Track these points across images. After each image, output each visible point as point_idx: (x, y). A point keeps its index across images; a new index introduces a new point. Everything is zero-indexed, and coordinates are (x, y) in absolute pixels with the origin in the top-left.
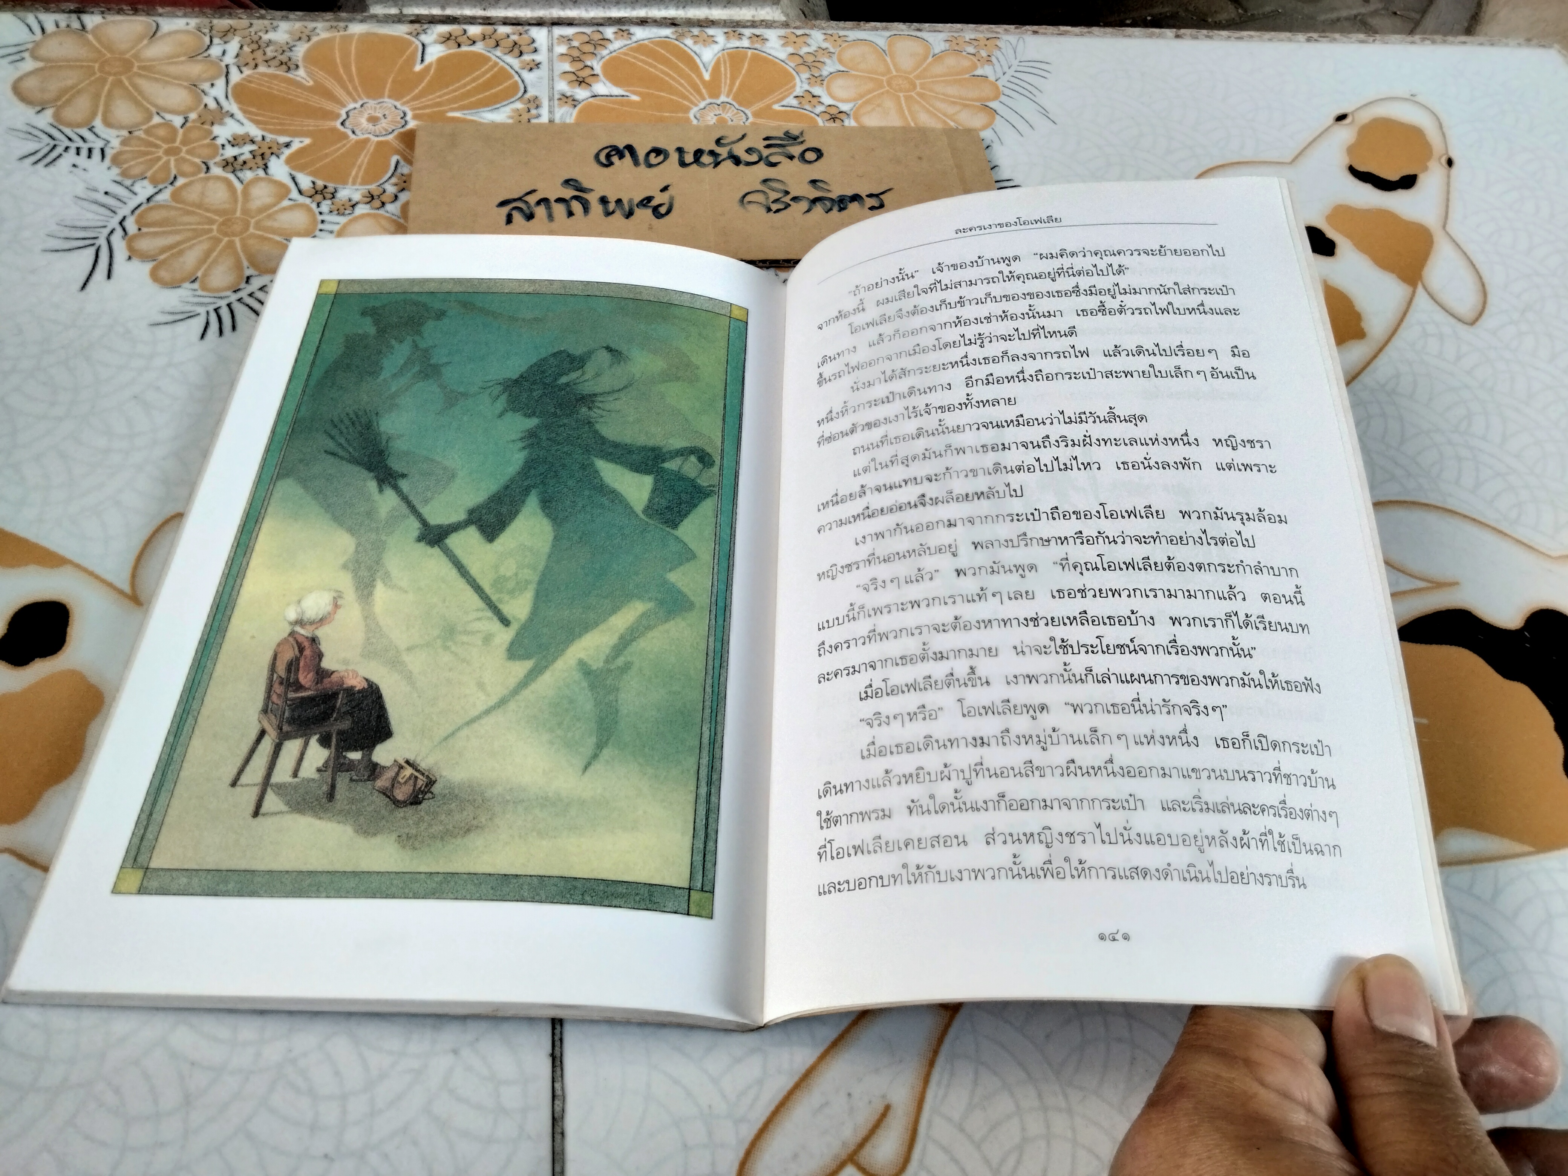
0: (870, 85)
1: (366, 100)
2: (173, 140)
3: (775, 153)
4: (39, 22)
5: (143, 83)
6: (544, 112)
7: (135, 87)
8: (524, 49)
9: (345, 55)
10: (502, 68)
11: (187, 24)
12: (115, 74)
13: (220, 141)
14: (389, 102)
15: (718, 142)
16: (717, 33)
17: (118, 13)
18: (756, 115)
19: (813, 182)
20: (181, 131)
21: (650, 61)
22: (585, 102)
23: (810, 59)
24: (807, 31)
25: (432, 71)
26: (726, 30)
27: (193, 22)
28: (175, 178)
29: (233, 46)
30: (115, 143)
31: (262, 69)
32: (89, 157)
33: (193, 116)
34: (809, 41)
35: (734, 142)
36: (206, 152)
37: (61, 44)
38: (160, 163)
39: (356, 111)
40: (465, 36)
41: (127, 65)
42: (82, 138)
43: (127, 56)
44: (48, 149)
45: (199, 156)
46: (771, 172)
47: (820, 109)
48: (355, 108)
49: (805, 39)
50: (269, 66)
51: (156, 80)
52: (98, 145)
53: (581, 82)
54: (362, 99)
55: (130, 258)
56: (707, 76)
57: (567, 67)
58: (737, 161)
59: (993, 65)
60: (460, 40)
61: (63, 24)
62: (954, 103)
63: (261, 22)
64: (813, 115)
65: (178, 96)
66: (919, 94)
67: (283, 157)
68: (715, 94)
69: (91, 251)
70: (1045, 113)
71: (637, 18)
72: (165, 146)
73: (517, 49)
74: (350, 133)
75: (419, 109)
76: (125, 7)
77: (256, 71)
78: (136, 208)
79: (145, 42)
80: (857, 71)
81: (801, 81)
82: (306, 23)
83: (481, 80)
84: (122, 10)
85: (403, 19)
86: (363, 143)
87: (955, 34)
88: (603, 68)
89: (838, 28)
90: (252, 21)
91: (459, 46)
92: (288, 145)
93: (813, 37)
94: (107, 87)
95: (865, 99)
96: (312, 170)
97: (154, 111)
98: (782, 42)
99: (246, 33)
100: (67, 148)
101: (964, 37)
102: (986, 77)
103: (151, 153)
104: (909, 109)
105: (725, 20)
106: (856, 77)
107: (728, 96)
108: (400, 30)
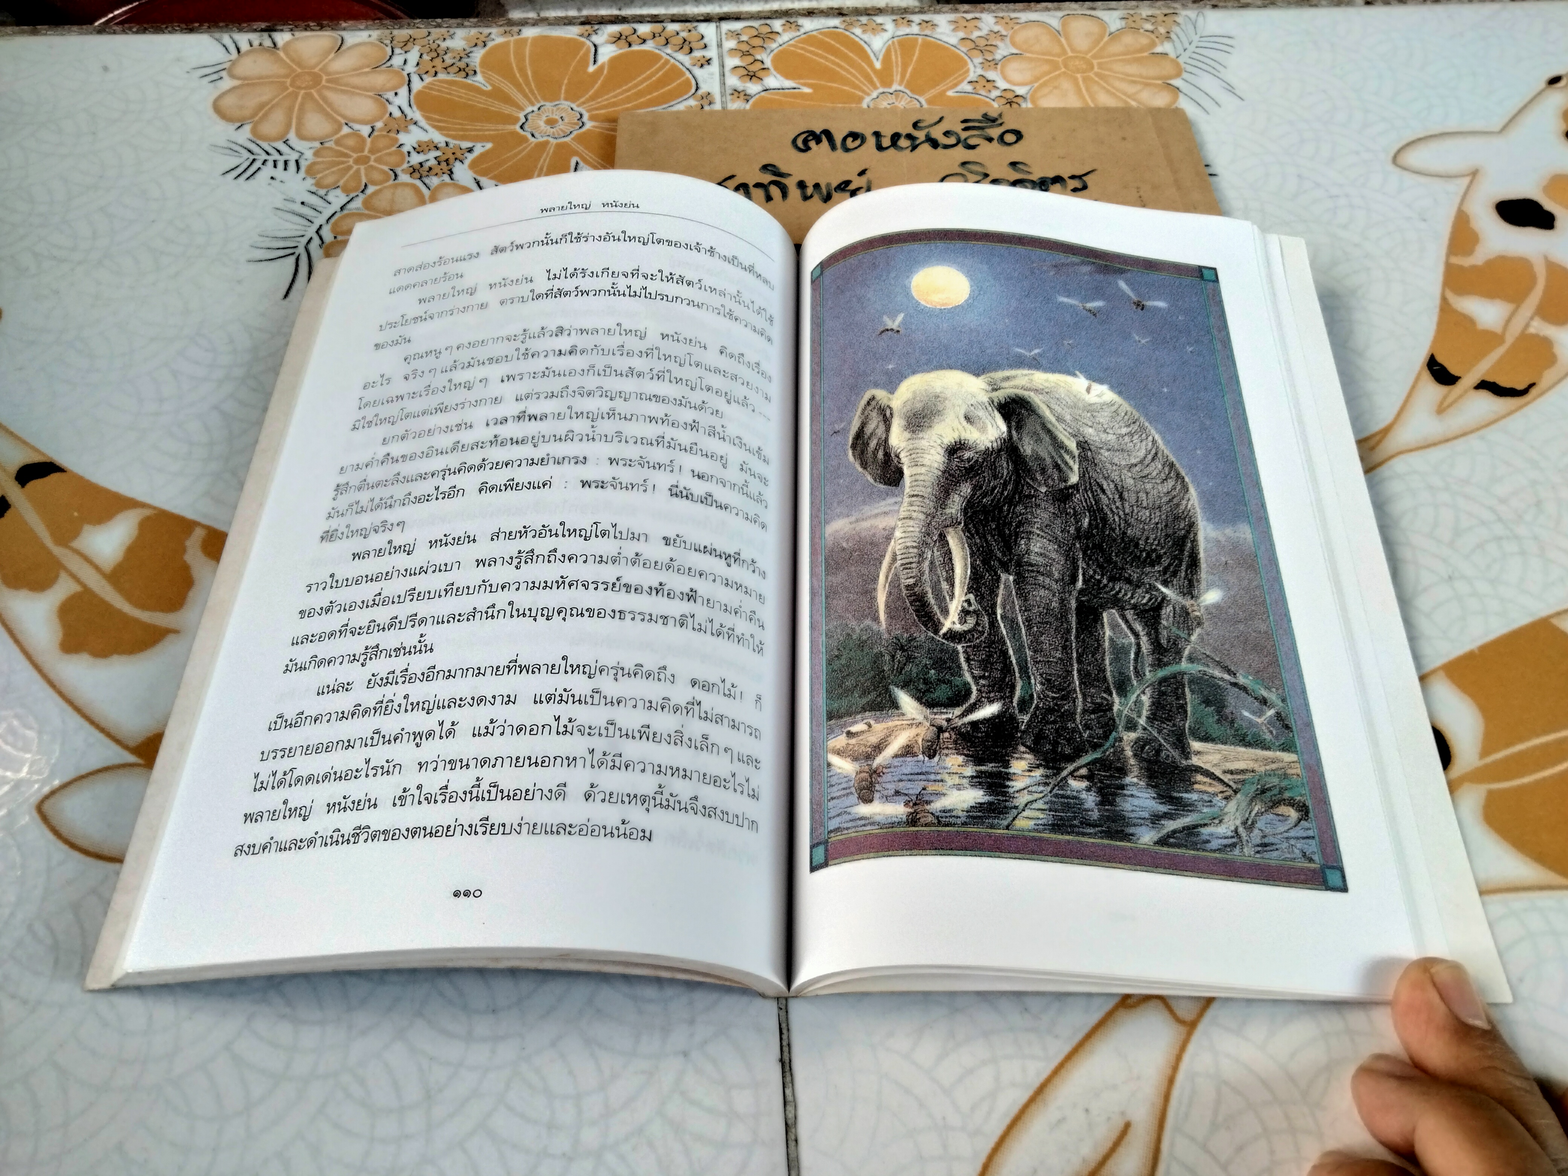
0: (1046, 68)
1: (542, 103)
2: (362, 151)
3: (974, 136)
4: (235, 43)
5: (331, 96)
6: (717, 106)
7: (324, 99)
8: (693, 45)
9: (520, 59)
10: (674, 66)
11: (370, 36)
12: (305, 88)
13: (405, 149)
14: (566, 104)
15: (915, 125)
16: (886, 21)
17: (306, 30)
18: (929, 102)
19: (1013, 164)
20: (369, 140)
21: (820, 52)
22: (757, 96)
23: (983, 43)
24: (977, 15)
25: (605, 72)
26: (894, 17)
27: (375, 34)
28: (366, 186)
29: (413, 55)
30: (309, 154)
31: (442, 76)
32: (285, 169)
33: (379, 125)
34: (980, 25)
35: (931, 126)
36: (393, 159)
37: (255, 62)
38: (351, 172)
39: (534, 114)
40: (635, 36)
41: (316, 79)
42: (278, 151)
43: (316, 70)
44: (248, 163)
45: (386, 164)
46: (969, 155)
47: (995, 93)
48: (533, 111)
49: (975, 22)
50: (448, 73)
51: (344, 92)
52: (292, 157)
53: (752, 76)
54: (538, 102)
56: (878, 65)
57: (736, 61)
58: (935, 144)
59: (1173, 41)
60: (631, 39)
61: (256, 43)
62: (1134, 82)
63: (438, 30)
64: (988, 100)
65: (363, 107)
66: (1097, 74)
67: (467, 162)
68: (886, 82)
69: (292, 259)
70: (1230, 89)
71: (803, 9)
72: (355, 155)
73: (687, 46)
74: (529, 136)
75: (597, 109)
76: (312, 24)
77: (436, 78)
78: (330, 218)
79: (332, 55)
80: (1032, 53)
81: (975, 66)
82: (481, 30)
83: (654, 78)
84: (308, 26)
85: (574, 21)
86: (544, 145)
87: (1132, 12)
88: (774, 61)
89: (1008, 10)
90: (430, 30)
91: (630, 45)
92: (470, 150)
93: (984, 20)
94: (300, 98)
95: (1041, 81)
96: (492, 175)
97: (343, 121)
98: (952, 27)
99: (425, 41)
100: (265, 161)
101: (1141, 14)
102: (1166, 54)
103: (343, 163)
104: (1088, 90)
105: (892, 8)
106: (1031, 60)
107: (900, 84)
108: (572, 32)
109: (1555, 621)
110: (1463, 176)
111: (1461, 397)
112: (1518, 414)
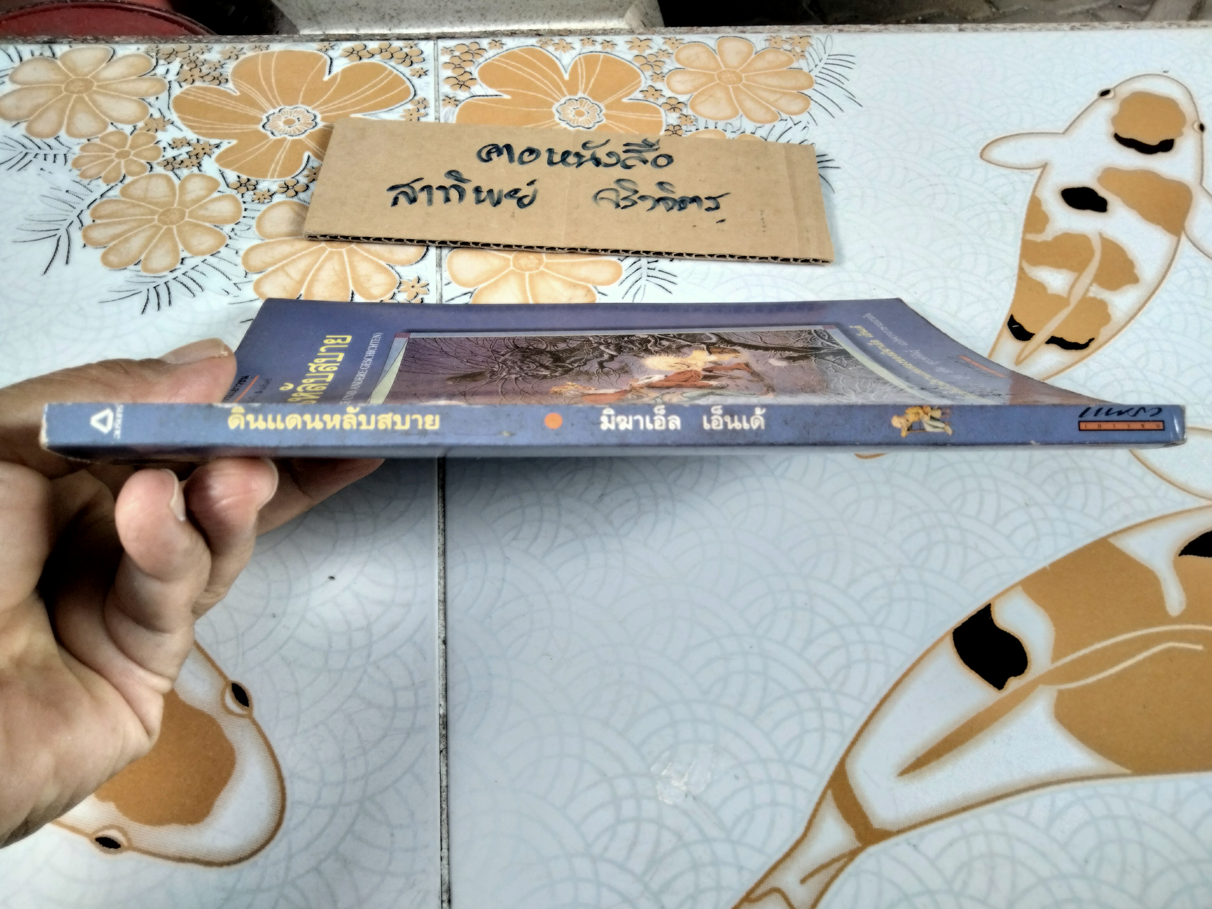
0: (703, 80)
1: (283, 106)
2: (124, 146)
3: (632, 157)
4: (18, 52)
5: (100, 99)
6: (431, 111)
7: (94, 102)
8: (414, 59)
9: (267, 69)
10: (396, 75)
11: (138, 49)
12: (78, 93)
13: (162, 145)
14: (302, 107)
15: (584, 146)
16: (575, 41)
17: (83, 42)
18: (608, 107)
19: (661, 184)
20: (130, 138)
21: (520, 66)
22: (465, 102)
23: (653, 59)
24: (649, 37)
25: (338, 80)
26: (582, 38)
27: (143, 47)
28: (124, 177)
29: (175, 67)
30: (77, 149)
31: (198, 83)
32: (54, 162)
33: (140, 125)
34: (651, 44)
35: (597, 147)
36: (148, 154)
37: (34, 69)
38: (114, 164)
39: (274, 116)
40: (365, 51)
41: (87, 85)
42: (49, 146)
43: (89, 77)
44: (21, 156)
45: (145, 158)
46: (625, 174)
47: (662, 100)
48: (274, 113)
49: (647, 42)
50: (204, 81)
51: (113, 96)
52: (62, 151)
53: (462, 85)
54: (280, 105)
55: (85, 246)
56: (566, 77)
57: (449, 73)
58: (597, 162)
59: (807, 59)
60: (361, 53)
61: (37, 53)
62: (775, 92)
63: (198, 45)
64: (656, 106)
65: (129, 109)
66: (745, 85)
67: (214, 156)
68: (573, 90)
69: (53, 241)
70: (852, 97)
71: (506, 31)
72: (117, 150)
73: (408, 60)
74: (269, 134)
75: (328, 111)
76: (89, 38)
77: (193, 85)
78: (90, 204)
79: (104, 65)
80: (692, 67)
81: (646, 78)
82: (235, 45)
83: (379, 86)
84: (86, 40)
85: (316, 38)
86: (281, 142)
87: (774, 35)
88: (481, 73)
89: (675, 33)
90: (191, 45)
91: (361, 58)
92: (218, 146)
93: (654, 41)
94: (72, 102)
95: (699, 91)
96: (235, 166)
97: (109, 121)
98: (627, 46)
99: (186, 54)
100: (37, 154)
101: (781, 37)
102: (801, 69)
103: (106, 156)
104: (736, 97)
105: (581, 30)
106: (691, 73)
107: (584, 92)
108: (312, 47)
109: (1112, 541)
110: (1036, 168)
111: (1035, 350)
112: (1080, 364)
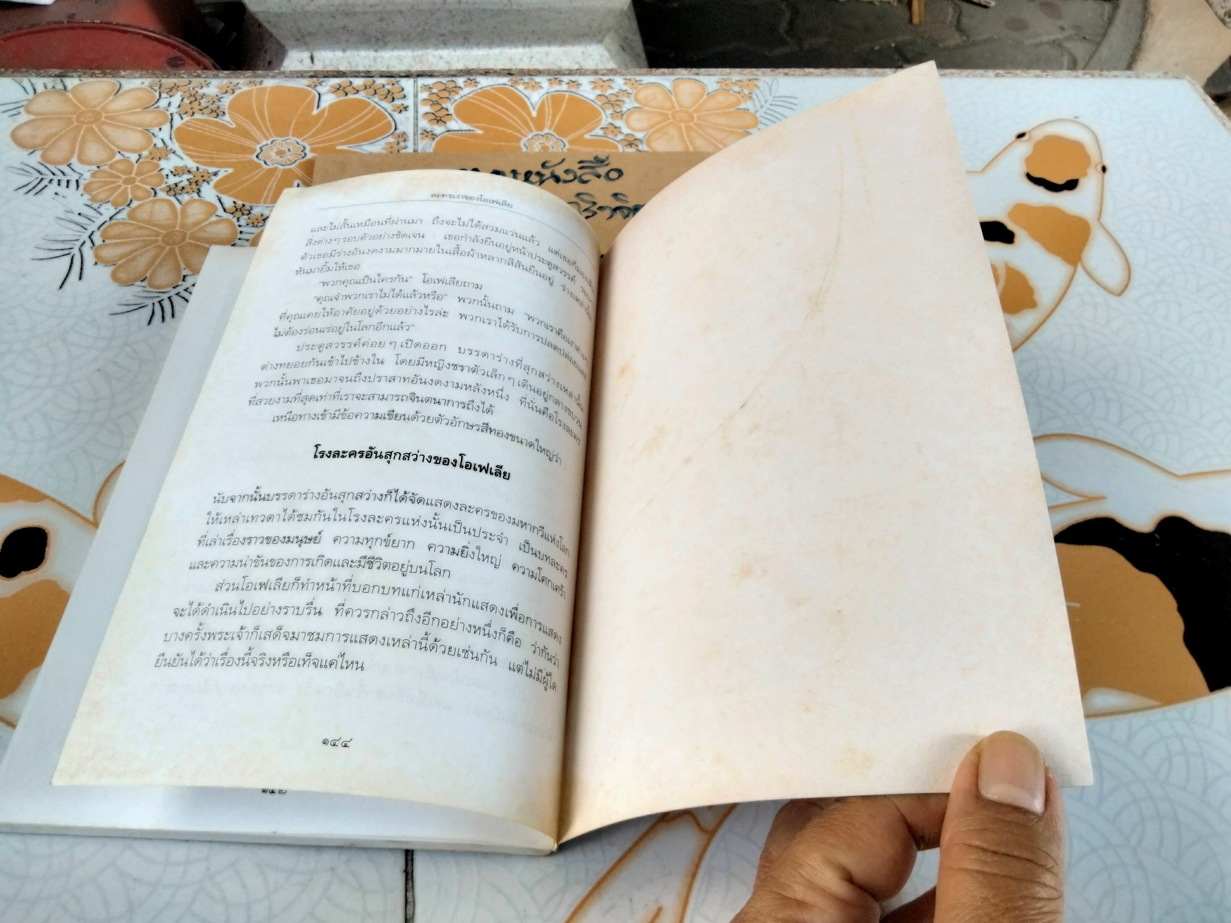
0: (659, 118)
1: (275, 138)
2: (130, 172)
3: (587, 173)
4: (32, 85)
5: (108, 129)
6: (410, 144)
7: (102, 131)
8: (395, 96)
9: (261, 104)
10: (379, 111)
11: (143, 83)
12: (87, 123)
13: (164, 173)
14: (293, 139)
15: (543, 165)
16: (543, 80)
17: (91, 76)
18: (570, 142)
19: (615, 195)
20: (136, 165)
21: (492, 103)
22: (441, 136)
23: (614, 98)
24: (611, 77)
25: (326, 114)
26: (549, 78)
27: (147, 81)
28: (131, 201)
29: (176, 99)
30: (87, 175)
31: (197, 116)
32: (67, 187)
33: (145, 153)
34: (613, 85)
35: (555, 165)
36: (154, 181)
37: (48, 101)
38: (120, 191)
39: (267, 146)
40: (351, 87)
41: (97, 116)
42: (63, 172)
43: (98, 109)
44: (37, 181)
45: (148, 184)
46: (581, 188)
47: (620, 137)
48: (267, 144)
49: (609, 83)
50: (203, 114)
51: (119, 127)
52: (74, 177)
53: (439, 120)
54: (272, 137)
55: (96, 263)
56: (534, 114)
57: (427, 109)
58: (557, 179)
59: (753, 100)
60: (347, 90)
61: (50, 86)
62: (723, 131)
63: (198, 80)
64: (614, 142)
65: (134, 139)
66: (696, 124)
67: (212, 183)
68: (540, 127)
69: (68, 259)
71: (482, 70)
72: (124, 177)
73: (390, 96)
74: (262, 163)
75: (317, 143)
76: (97, 72)
77: (193, 117)
78: (101, 226)
79: (111, 98)
80: (649, 107)
81: (607, 117)
82: (231, 80)
83: (363, 121)
84: (94, 74)
85: (305, 75)
86: (272, 171)
87: (725, 77)
88: (456, 109)
89: (635, 74)
90: (190, 79)
91: (346, 94)
92: (215, 174)
93: (615, 81)
94: (82, 132)
95: (655, 129)
96: (231, 193)
97: (116, 150)
98: (592, 86)
99: (186, 88)
100: (51, 180)
101: (732, 79)
102: (748, 110)
103: (114, 182)
104: (688, 135)
105: (549, 70)
106: (648, 112)
107: (550, 129)
108: (302, 83)
